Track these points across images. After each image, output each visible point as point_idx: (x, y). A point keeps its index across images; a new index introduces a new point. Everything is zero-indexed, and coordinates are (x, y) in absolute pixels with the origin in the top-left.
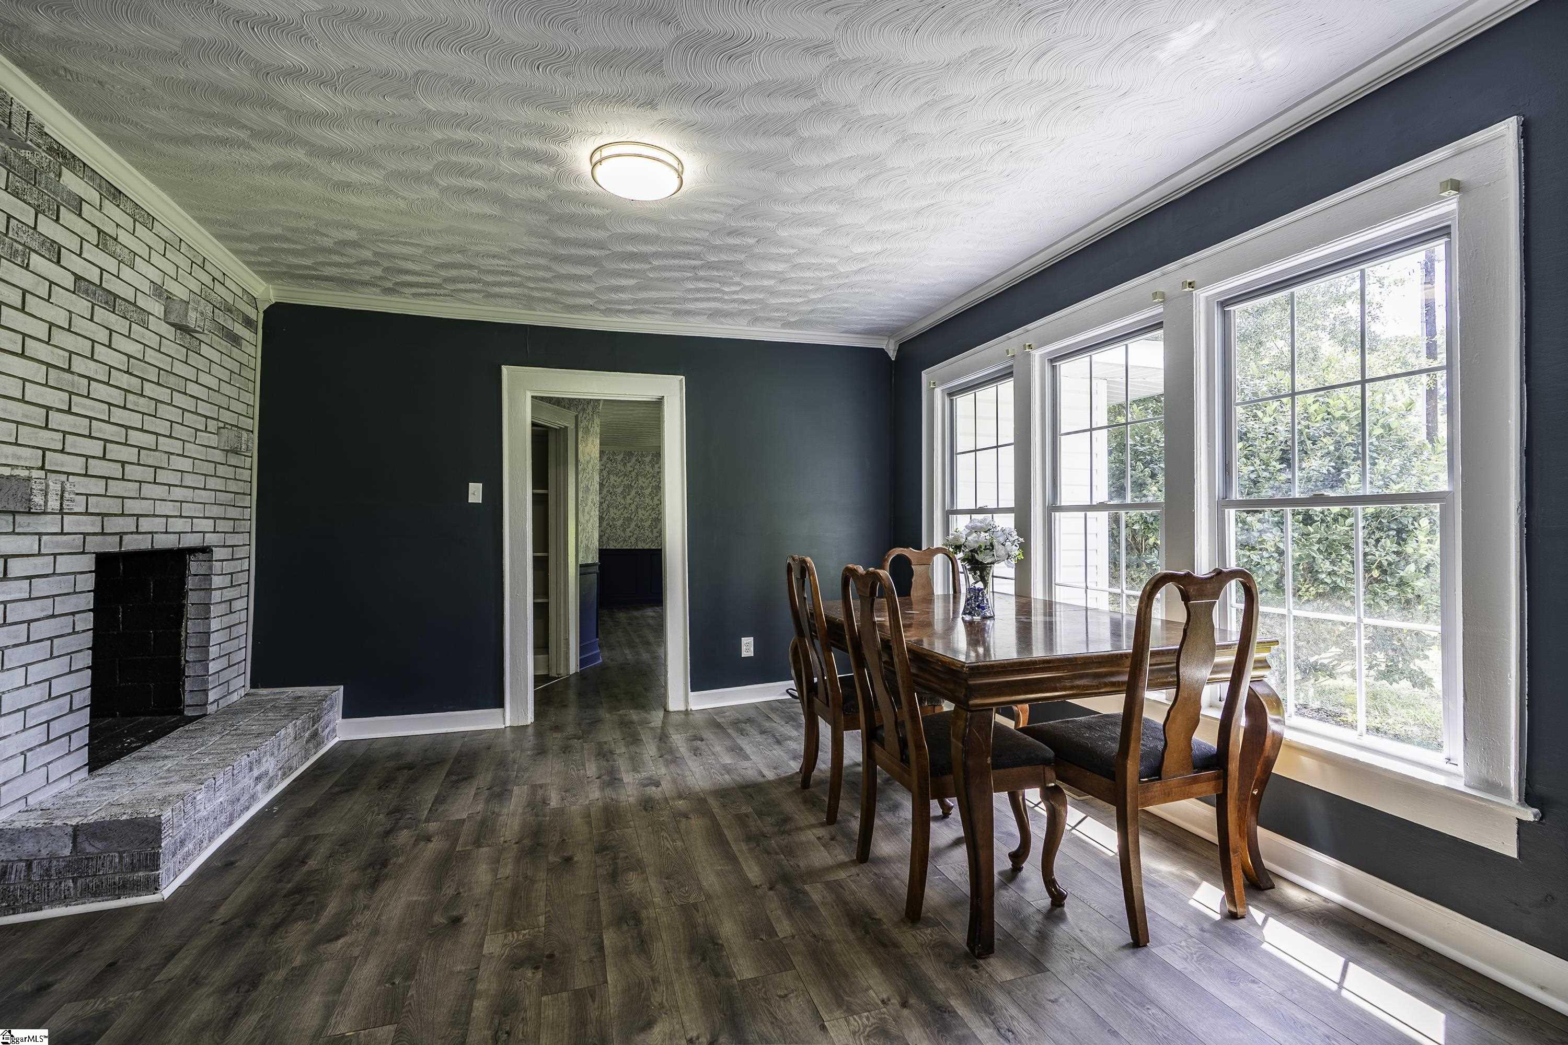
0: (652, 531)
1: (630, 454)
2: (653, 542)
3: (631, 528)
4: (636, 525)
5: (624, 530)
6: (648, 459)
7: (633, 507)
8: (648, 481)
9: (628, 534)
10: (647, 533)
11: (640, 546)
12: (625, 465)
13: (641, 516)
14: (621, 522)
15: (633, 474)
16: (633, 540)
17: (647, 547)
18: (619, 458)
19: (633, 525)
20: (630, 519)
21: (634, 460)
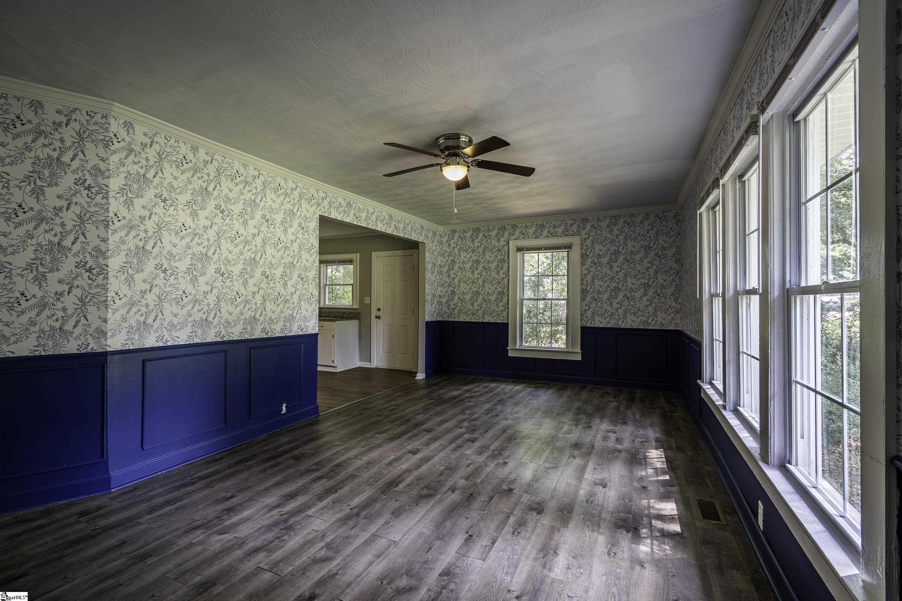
0: (497, 305)
1: (478, 230)
2: (498, 315)
3: (479, 302)
4: (484, 299)
5: (473, 304)
6: (493, 234)
7: (481, 281)
8: (494, 255)
9: (476, 307)
10: (493, 307)
11: (487, 319)
12: (473, 241)
13: (487, 290)
14: (470, 295)
15: (481, 249)
16: (480, 313)
17: (493, 321)
18: (468, 235)
19: (480, 299)
20: (477, 293)
21: (481, 235)
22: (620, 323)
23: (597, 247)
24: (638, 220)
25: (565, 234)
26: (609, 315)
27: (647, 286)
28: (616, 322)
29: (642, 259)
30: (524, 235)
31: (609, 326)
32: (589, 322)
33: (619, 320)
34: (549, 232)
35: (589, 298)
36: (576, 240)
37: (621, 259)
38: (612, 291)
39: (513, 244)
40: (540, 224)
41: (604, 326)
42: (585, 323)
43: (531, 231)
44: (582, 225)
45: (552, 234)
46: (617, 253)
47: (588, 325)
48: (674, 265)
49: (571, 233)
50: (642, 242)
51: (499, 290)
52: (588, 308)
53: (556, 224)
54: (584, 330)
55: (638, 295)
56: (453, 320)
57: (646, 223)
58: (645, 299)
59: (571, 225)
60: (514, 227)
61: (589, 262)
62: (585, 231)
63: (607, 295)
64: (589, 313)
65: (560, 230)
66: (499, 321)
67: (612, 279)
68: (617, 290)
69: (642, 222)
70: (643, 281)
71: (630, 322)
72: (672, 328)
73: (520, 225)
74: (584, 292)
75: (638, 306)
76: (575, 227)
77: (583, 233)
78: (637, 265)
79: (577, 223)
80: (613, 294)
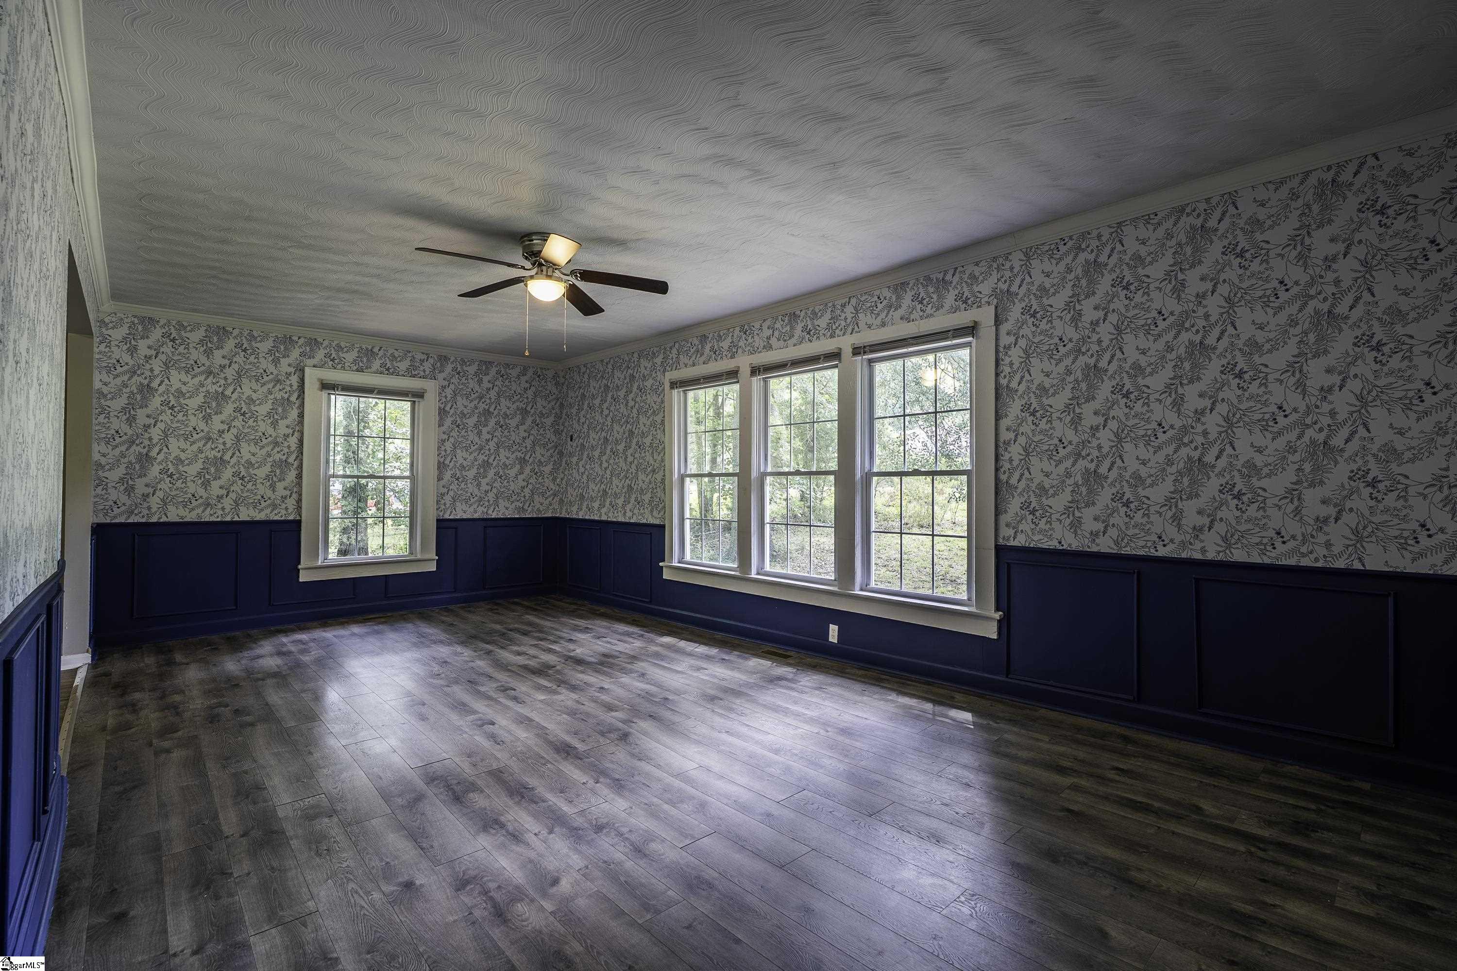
0: (273, 487)
1: (223, 332)
2: (274, 506)
3: (223, 480)
4: (236, 474)
5: (206, 485)
6: (265, 346)
7: (229, 438)
8: (265, 389)
9: (216, 491)
11: (245, 514)
13: (247, 456)
14: (197, 466)
16: (228, 503)
17: (261, 517)
19: (227, 474)
20: (220, 462)
21: (230, 344)
22: (490, 512)
23: (461, 401)
24: (514, 373)
25: (411, 373)
26: (476, 501)
27: (523, 461)
28: (485, 510)
29: (517, 425)
30: (335, 362)
31: (476, 516)
32: (448, 512)
33: (488, 507)
34: (383, 365)
35: (448, 475)
36: (431, 387)
37: (492, 422)
38: (480, 466)
39: (312, 376)
40: (367, 349)
41: (469, 516)
42: (441, 514)
43: (350, 357)
44: (438, 364)
45: (388, 370)
46: (487, 413)
47: (447, 516)
48: (553, 438)
49: (422, 374)
50: (518, 404)
51: (277, 457)
52: (446, 490)
53: (396, 354)
54: (442, 524)
55: (512, 472)
56: (144, 520)
57: (524, 379)
58: (521, 477)
59: (422, 361)
60: (314, 343)
61: (448, 422)
62: (443, 375)
63: (474, 471)
64: (448, 499)
65: (403, 366)
66: (277, 518)
67: (481, 450)
68: (486, 465)
69: (518, 377)
70: (519, 454)
71: (503, 510)
72: (549, 515)
73: (326, 343)
74: (441, 467)
75: (512, 488)
76: (427, 366)
77: (440, 377)
78: (512, 433)
79: (431, 361)
80: (482, 470)
